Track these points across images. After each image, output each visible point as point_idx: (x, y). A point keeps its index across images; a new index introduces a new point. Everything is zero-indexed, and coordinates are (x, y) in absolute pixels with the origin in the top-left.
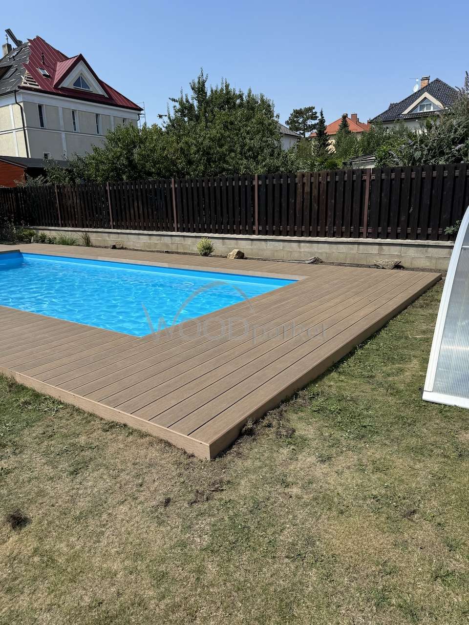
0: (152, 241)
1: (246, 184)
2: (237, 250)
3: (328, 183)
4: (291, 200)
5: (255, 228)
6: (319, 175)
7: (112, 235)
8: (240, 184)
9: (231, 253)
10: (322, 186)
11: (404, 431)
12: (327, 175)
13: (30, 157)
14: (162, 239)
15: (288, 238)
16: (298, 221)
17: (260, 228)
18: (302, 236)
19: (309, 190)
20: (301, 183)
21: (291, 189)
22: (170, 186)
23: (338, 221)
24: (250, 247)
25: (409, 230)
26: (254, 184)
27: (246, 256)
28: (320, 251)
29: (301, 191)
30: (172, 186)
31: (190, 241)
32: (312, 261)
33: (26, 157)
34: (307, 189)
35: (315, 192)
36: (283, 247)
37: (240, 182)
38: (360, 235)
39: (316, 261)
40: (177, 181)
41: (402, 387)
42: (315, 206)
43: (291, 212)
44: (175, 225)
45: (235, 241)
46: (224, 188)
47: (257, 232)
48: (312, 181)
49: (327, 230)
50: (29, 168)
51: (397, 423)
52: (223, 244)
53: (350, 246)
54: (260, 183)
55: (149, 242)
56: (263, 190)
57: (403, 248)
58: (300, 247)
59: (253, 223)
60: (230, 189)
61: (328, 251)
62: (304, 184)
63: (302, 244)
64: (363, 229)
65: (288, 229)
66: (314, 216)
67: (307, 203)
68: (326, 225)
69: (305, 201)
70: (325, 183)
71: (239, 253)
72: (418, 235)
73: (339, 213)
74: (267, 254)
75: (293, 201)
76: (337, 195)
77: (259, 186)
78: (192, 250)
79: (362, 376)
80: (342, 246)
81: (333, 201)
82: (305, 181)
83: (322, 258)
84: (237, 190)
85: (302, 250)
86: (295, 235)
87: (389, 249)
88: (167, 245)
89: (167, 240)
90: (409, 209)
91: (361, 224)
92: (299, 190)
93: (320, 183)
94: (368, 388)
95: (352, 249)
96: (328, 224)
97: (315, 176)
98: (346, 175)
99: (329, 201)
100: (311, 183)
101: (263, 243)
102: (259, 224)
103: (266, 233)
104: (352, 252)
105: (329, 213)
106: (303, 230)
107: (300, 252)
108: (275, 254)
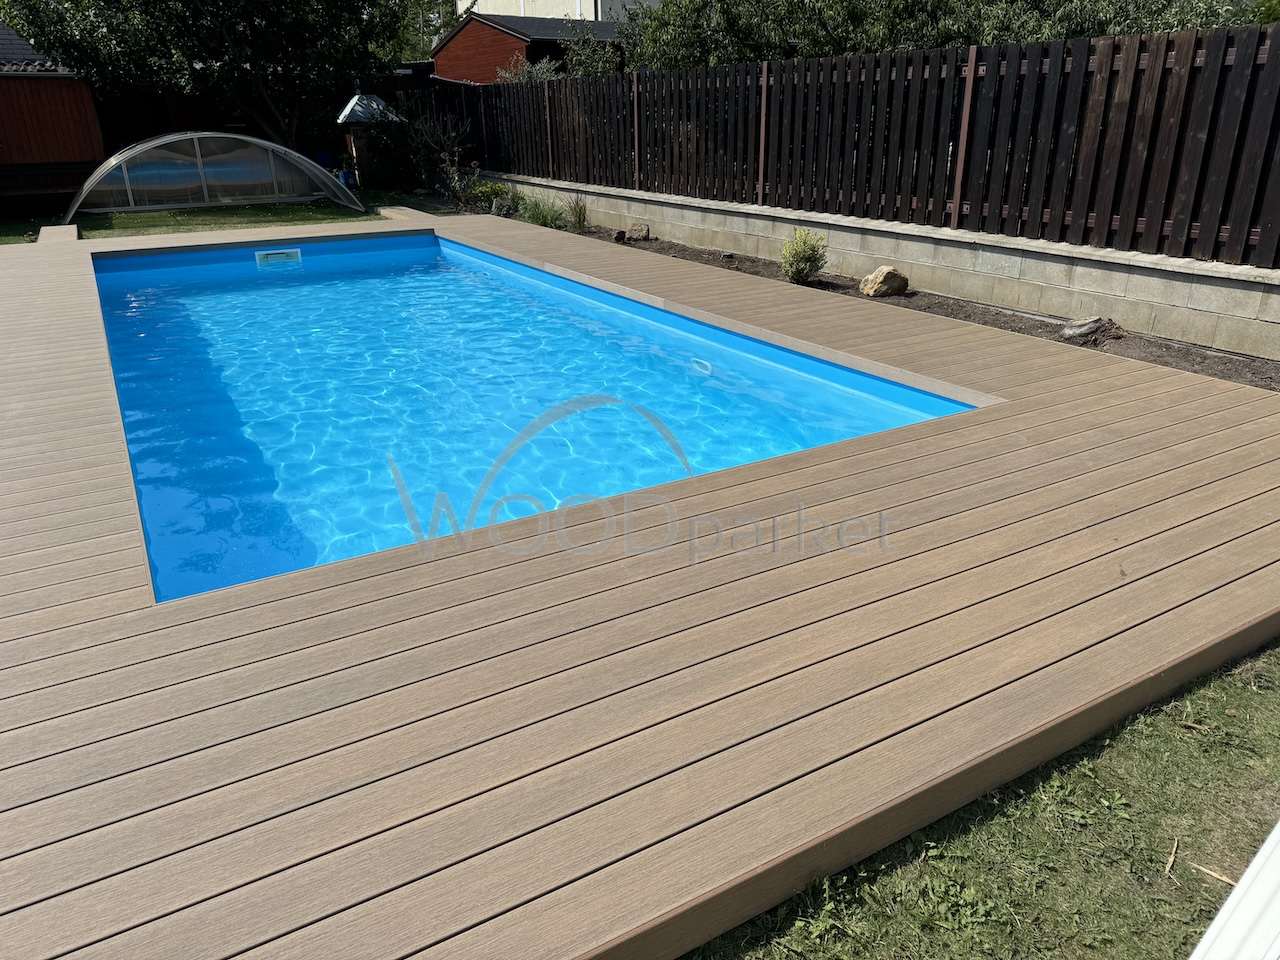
0: (706, 227)
1: (944, 75)
2: (886, 269)
3: (1195, 71)
4: (1065, 126)
5: (952, 207)
6: (1170, 45)
7: (635, 206)
8: (926, 76)
9: (871, 277)
10: (1172, 82)
12: (1199, 44)
13: (600, 19)
14: (727, 222)
15: (1040, 245)
16: (1080, 196)
17: (965, 207)
18: (1085, 242)
19: (1127, 96)
20: (1106, 74)
21: (1072, 92)
22: (758, 80)
23: (1212, 206)
24: (929, 262)
27: (912, 286)
28: (1131, 297)
29: (1103, 98)
30: (763, 81)
32: (1083, 330)
33: (592, 18)
34: (1122, 92)
35: (1147, 103)
36: (1021, 273)
37: (927, 70)
39: (1099, 335)
40: (774, 67)
42: (1141, 148)
43: (1063, 165)
44: (759, 189)
45: (891, 242)
46: (883, 89)
47: (954, 219)
48: (1143, 64)
49: (1167, 231)
50: (534, 41)
52: (863, 247)
53: (1239, 293)
54: (982, 71)
55: (701, 227)
56: (987, 92)
58: (1070, 277)
59: (950, 196)
61: (1158, 301)
62: (1114, 74)
63: (1079, 270)
65: (1046, 219)
66: (1132, 182)
67: (1115, 138)
68: (1166, 215)
69: (1110, 131)
70: (1185, 72)
71: (891, 277)
73: (1217, 180)
75: (1073, 130)
76: (1223, 113)
77: (977, 80)
80: (1205, 289)
81: (1203, 136)
82: (1119, 65)
83: (1128, 323)
84: (915, 93)
85: (1076, 287)
86: (1062, 239)
89: (738, 225)
92: (1097, 96)
93: (1166, 72)
95: (1238, 304)
96: (1174, 211)
97: (1152, 47)
99: (1190, 133)
100: (1139, 73)
101: (966, 253)
102: (963, 197)
103: (981, 226)
104: (1239, 313)
105: (1184, 177)
106: (1092, 223)
107: (1070, 293)
108: (996, 291)
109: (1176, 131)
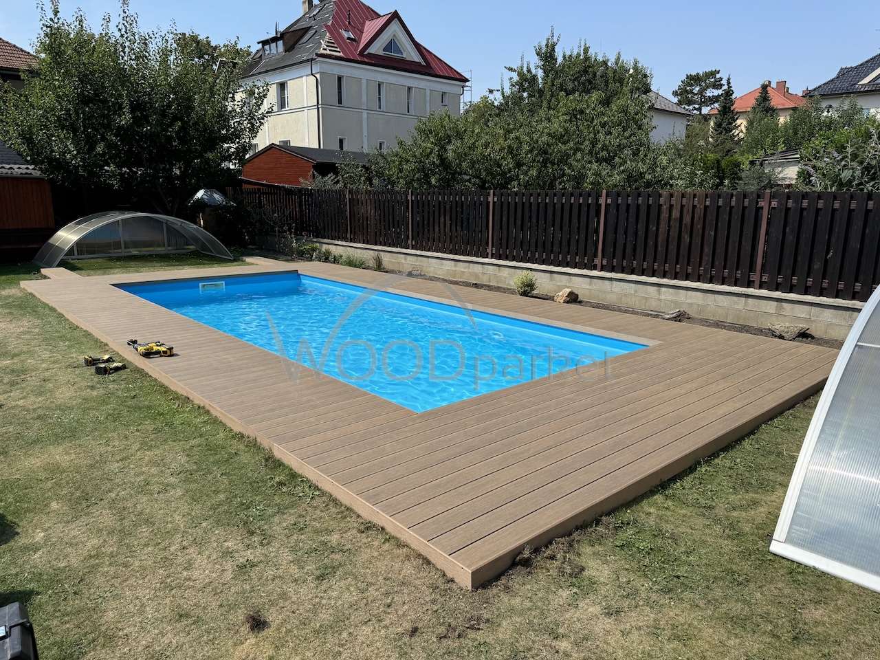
0: (457, 269)
1: (590, 202)
2: (568, 290)
3: (706, 207)
4: (651, 226)
5: (597, 261)
6: (695, 196)
7: (409, 258)
8: (581, 201)
9: (560, 294)
10: (697, 211)
11: (730, 592)
12: (707, 196)
13: (322, 147)
14: (471, 267)
15: (643, 278)
16: (661, 256)
17: (604, 261)
18: (664, 277)
19: (678, 216)
20: (668, 206)
21: (652, 213)
22: (487, 199)
23: (719, 262)
24: (588, 287)
25: (825, 283)
26: (600, 202)
27: (580, 298)
28: (689, 301)
29: (667, 216)
30: (490, 199)
31: (507, 272)
32: (674, 315)
33: (318, 147)
34: (676, 214)
35: (687, 219)
36: (636, 291)
37: (581, 199)
38: (749, 284)
39: (680, 317)
40: (497, 193)
41: (747, 528)
42: (686, 238)
43: (651, 243)
44: (489, 250)
45: (567, 277)
46: (558, 206)
47: (599, 266)
48: (684, 203)
49: (701, 272)
50: (318, 163)
51: (722, 579)
52: (551, 280)
53: (735, 299)
54: (609, 201)
55: (454, 269)
56: (613, 211)
57: (814, 309)
58: (659, 293)
59: (595, 255)
60: (567, 208)
61: (701, 302)
62: (671, 206)
63: (664, 289)
64: (755, 277)
65: (645, 267)
66: (684, 251)
67: (674, 233)
68: (700, 266)
69: (672, 230)
70: (702, 207)
71: (571, 294)
72: (838, 291)
73: (720, 252)
74: (611, 298)
75: (654, 228)
76: (719, 224)
77: (607, 205)
78: (509, 284)
79: (696, 504)
80: (721, 297)
81: (713, 233)
82: (673, 201)
83: (692, 312)
84: (575, 210)
85: (663, 297)
86: (653, 276)
87: (793, 309)
88: (477, 276)
89: (478, 269)
90: (827, 253)
91: (752, 268)
92: (665, 215)
93: (694, 207)
94: (700, 522)
95: (736, 303)
96: (703, 264)
97: (688, 196)
98: (734, 199)
99: (707, 232)
100: (682, 206)
101: (607, 282)
102: (603, 257)
103: (613, 270)
104: (736, 307)
105: (706, 250)
106: (667, 269)
107: (660, 300)
108: (623, 300)
109: (701, 231)
